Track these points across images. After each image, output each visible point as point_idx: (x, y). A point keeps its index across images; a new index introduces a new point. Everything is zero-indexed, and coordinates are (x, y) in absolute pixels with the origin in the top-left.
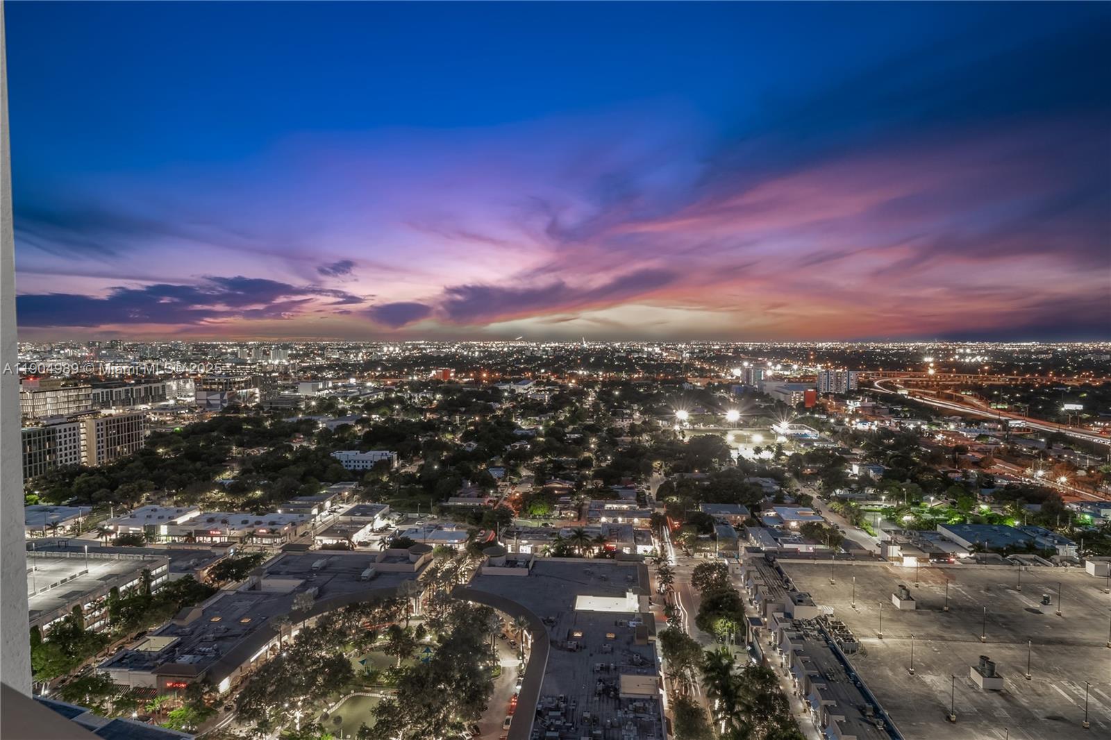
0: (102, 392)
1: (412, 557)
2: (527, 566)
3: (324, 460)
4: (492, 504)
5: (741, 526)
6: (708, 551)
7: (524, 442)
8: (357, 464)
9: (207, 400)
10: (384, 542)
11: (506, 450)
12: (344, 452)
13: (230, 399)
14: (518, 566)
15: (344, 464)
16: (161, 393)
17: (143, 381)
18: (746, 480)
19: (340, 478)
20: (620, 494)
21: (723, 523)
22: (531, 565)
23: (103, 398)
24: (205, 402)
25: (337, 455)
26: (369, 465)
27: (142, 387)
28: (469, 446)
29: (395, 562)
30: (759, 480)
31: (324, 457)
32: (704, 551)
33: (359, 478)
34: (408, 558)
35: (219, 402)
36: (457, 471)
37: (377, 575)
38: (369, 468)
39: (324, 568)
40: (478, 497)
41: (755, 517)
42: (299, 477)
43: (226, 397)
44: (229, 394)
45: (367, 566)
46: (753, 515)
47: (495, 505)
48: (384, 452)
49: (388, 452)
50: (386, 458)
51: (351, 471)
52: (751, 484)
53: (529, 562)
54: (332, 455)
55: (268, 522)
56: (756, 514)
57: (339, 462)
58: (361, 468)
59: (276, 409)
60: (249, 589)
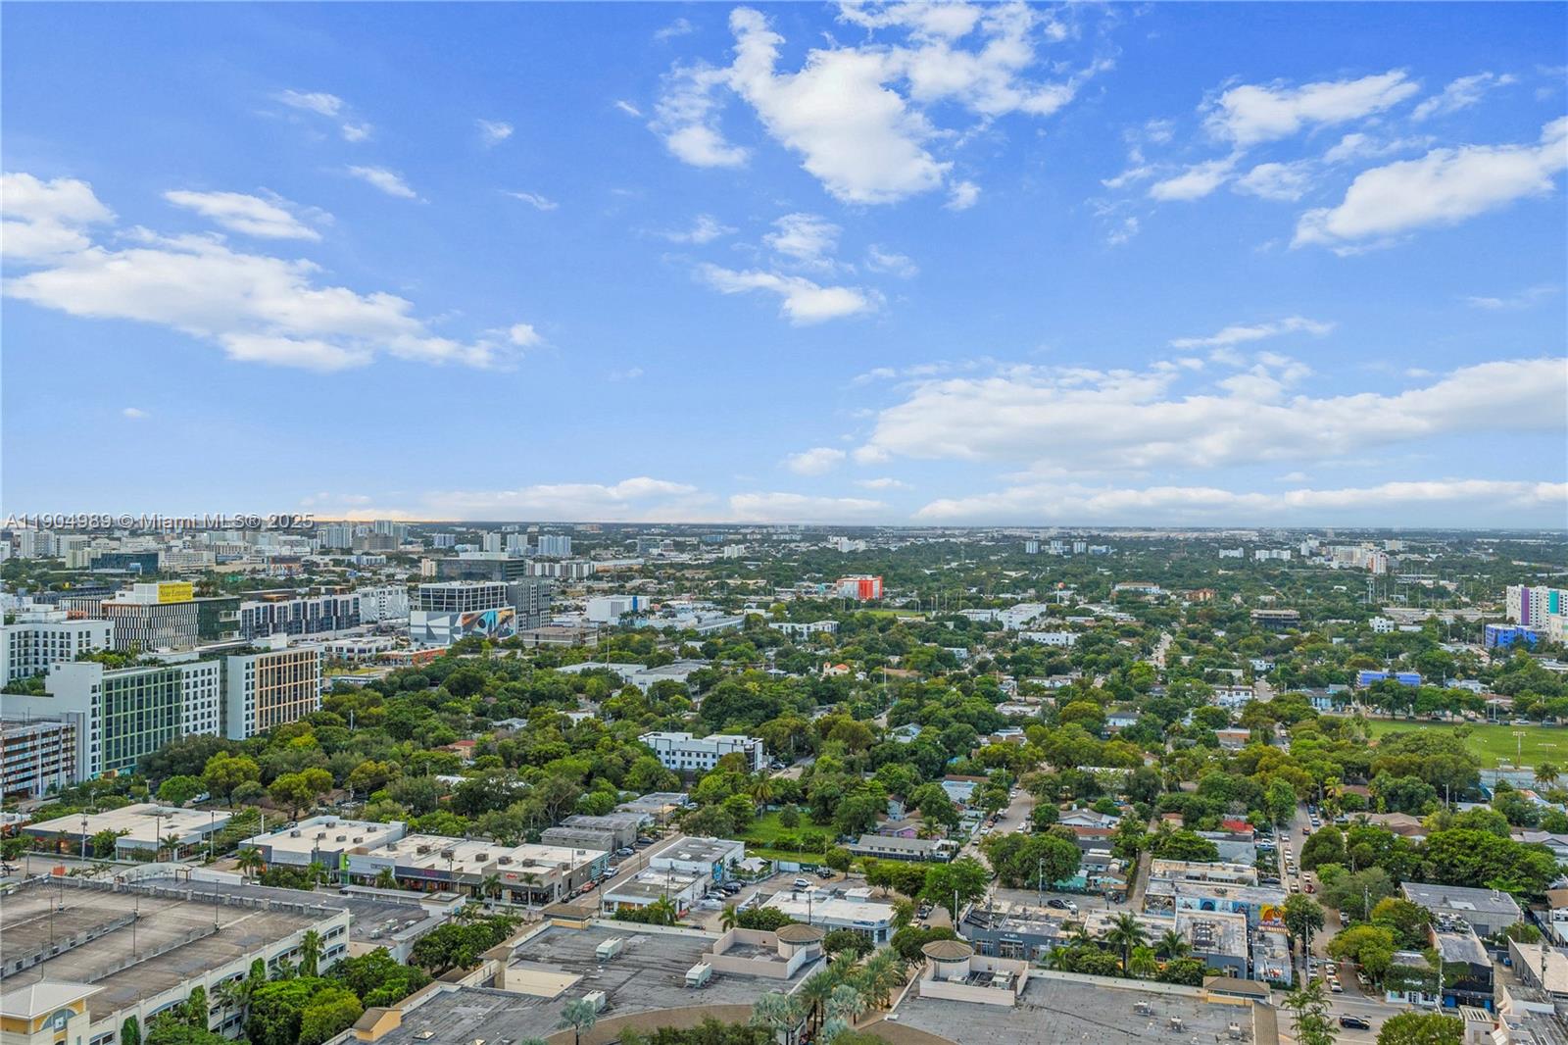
0: (258, 608)
1: (783, 949)
2: (1013, 986)
3: (628, 748)
4: (945, 854)
5: (1501, 940)
6: (1417, 989)
7: (1018, 731)
8: (686, 759)
9: (428, 627)
10: (730, 914)
11: (979, 745)
12: (665, 735)
13: (467, 627)
14: (995, 984)
15: (663, 757)
16: (351, 612)
17: (323, 590)
18: (1516, 838)
19: (654, 783)
20: (1218, 849)
21: (1453, 929)
22: (1021, 983)
23: (258, 618)
24: (424, 631)
25: (649, 739)
26: (710, 760)
27: (321, 600)
28: (906, 733)
29: (750, 956)
30: (1544, 836)
31: (627, 742)
32: (1411, 988)
33: (690, 786)
34: (776, 951)
35: (447, 632)
36: (880, 784)
37: (716, 978)
38: (710, 768)
39: (618, 956)
40: (919, 837)
41: (1536, 922)
42: (580, 778)
43: (459, 623)
44: (465, 618)
45: (697, 958)
46: (1529, 914)
47: (953, 856)
48: (739, 738)
49: (744, 738)
50: (741, 750)
51: (675, 772)
52: (1527, 846)
53: (1016, 977)
54: (642, 739)
55: (522, 860)
56: (1538, 914)
57: (653, 753)
58: (694, 767)
59: (546, 647)
60: (484, 985)
